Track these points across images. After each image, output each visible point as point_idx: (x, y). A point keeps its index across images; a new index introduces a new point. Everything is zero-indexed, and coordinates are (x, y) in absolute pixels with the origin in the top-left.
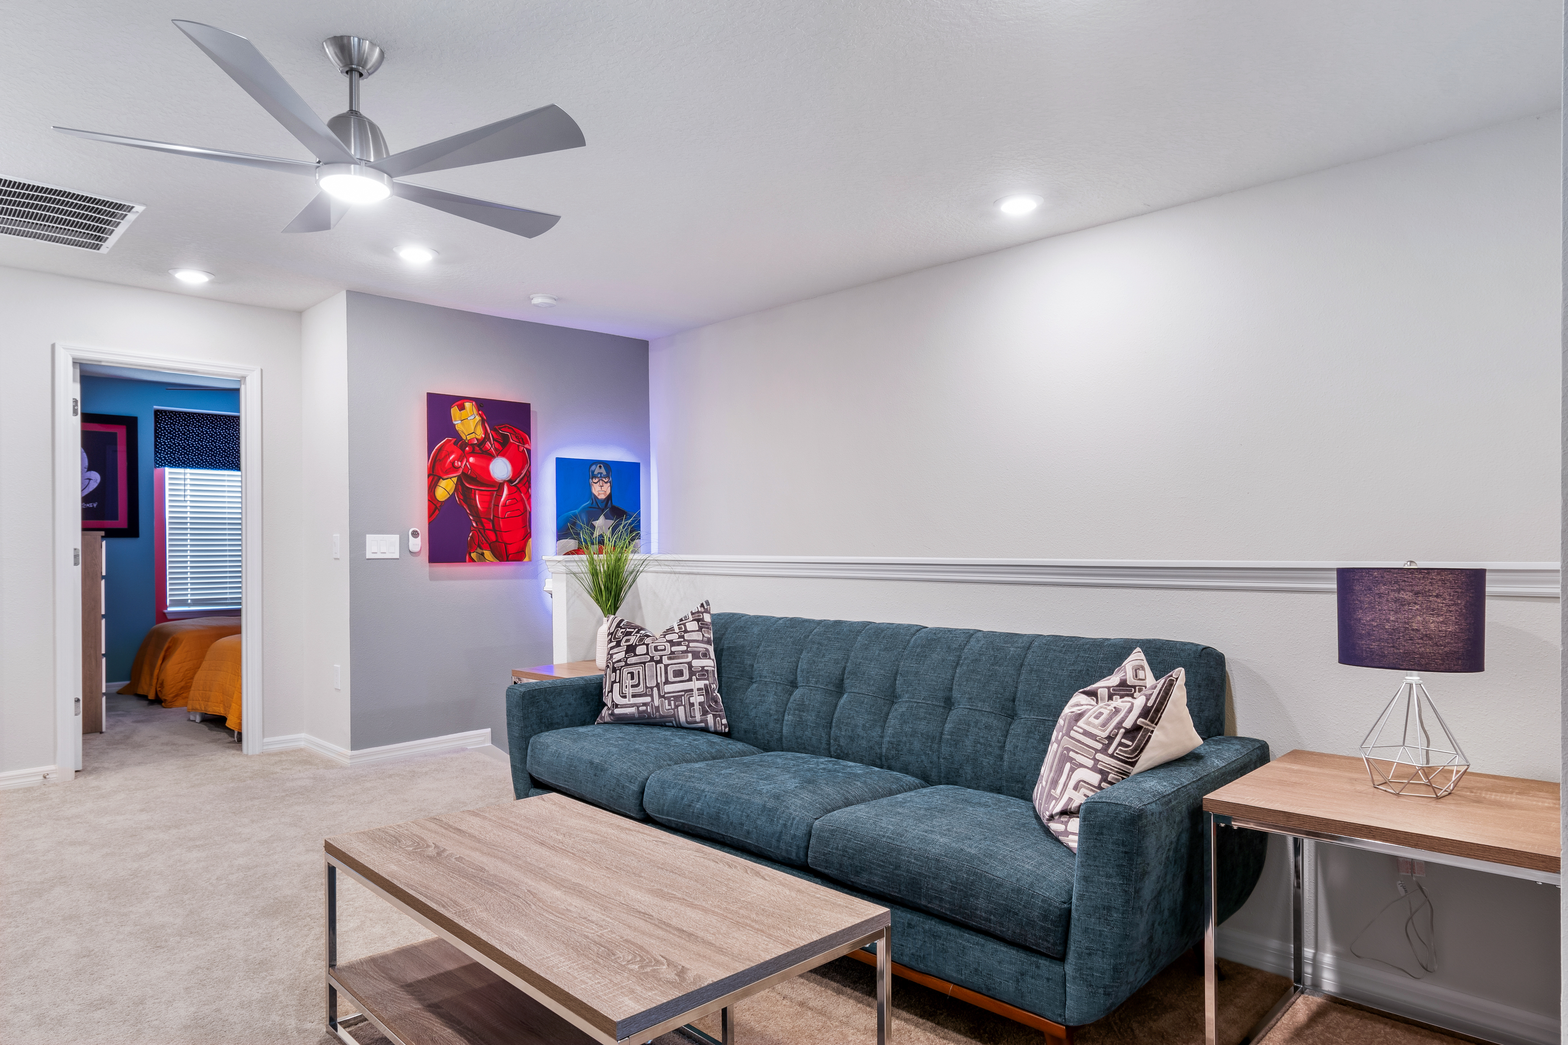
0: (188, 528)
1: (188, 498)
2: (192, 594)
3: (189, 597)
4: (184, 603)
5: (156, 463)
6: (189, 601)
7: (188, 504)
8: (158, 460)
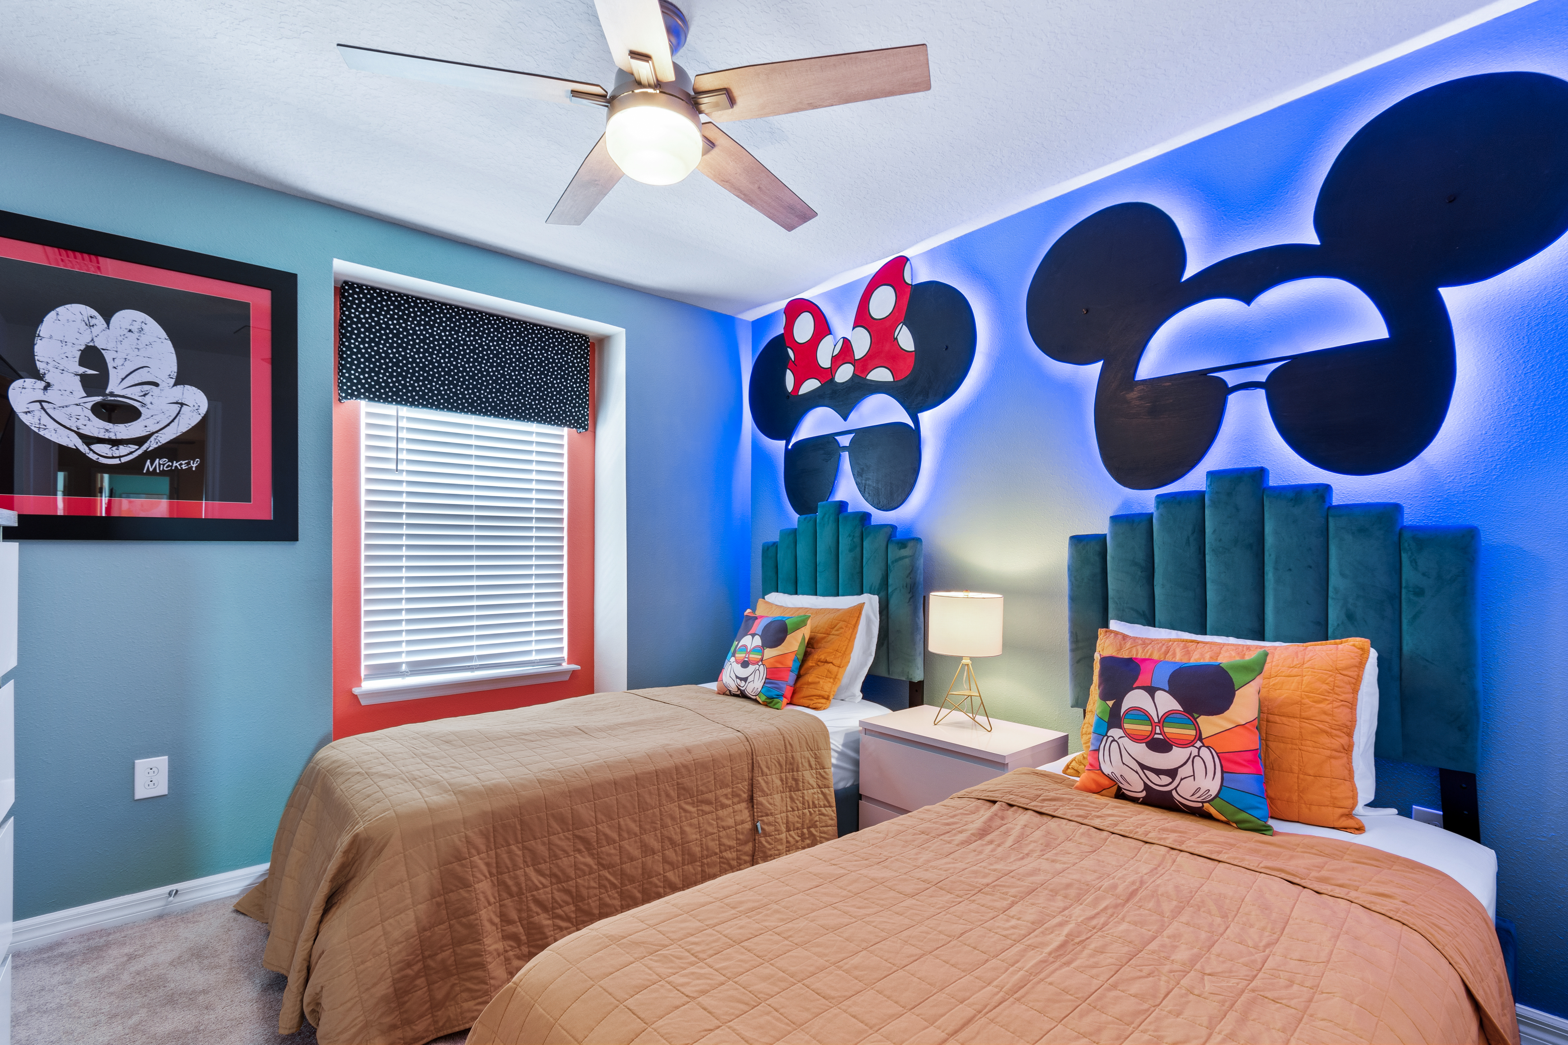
0: (402, 524)
1: (403, 466)
2: (409, 653)
3: (404, 658)
4: (392, 670)
5: (341, 389)
6: (404, 667)
7: (404, 477)
8: (345, 384)
